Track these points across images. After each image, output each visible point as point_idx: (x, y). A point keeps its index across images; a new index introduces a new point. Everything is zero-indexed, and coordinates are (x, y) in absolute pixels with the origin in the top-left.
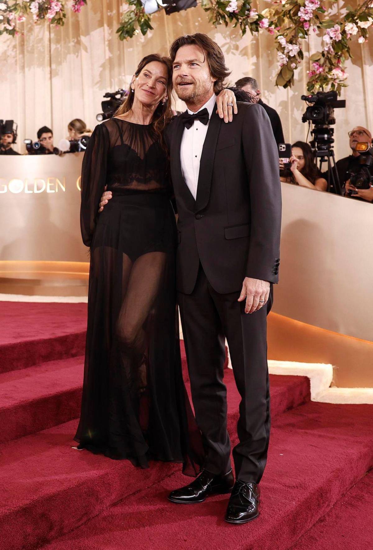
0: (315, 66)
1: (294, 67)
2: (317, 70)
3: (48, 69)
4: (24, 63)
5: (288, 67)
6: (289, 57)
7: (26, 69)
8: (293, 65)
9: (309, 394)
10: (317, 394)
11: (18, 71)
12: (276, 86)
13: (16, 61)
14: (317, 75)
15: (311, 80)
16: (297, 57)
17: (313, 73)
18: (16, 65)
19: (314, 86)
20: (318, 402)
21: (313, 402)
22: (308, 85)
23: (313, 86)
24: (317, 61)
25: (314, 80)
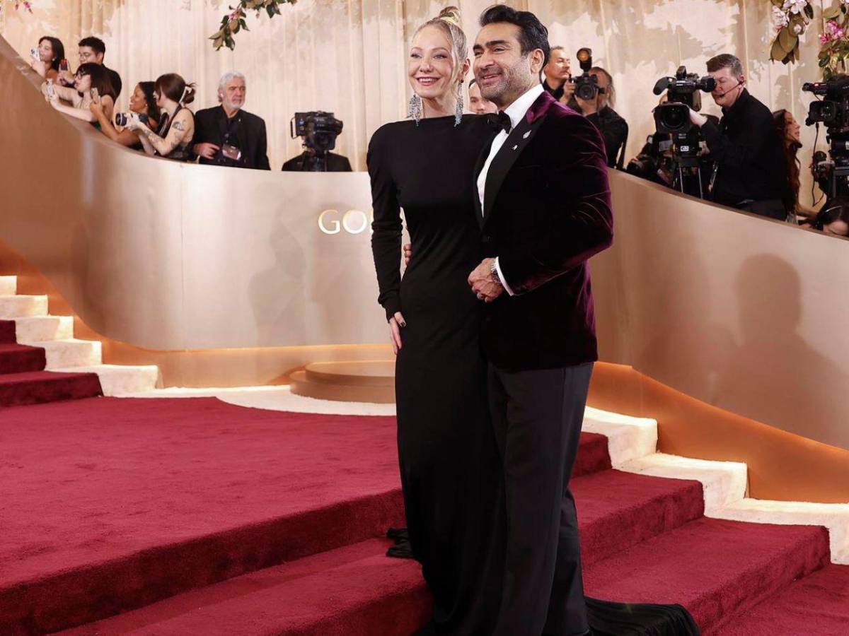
0: (830, 27)
1: (799, 31)
2: (834, 34)
3: (400, 22)
4: (360, 10)
5: (789, 31)
6: (791, 15)
7: (364, 21)
8: (797, 28)
9: (828, 553)
10: (841, 552)
11: (351, 25)
12: (771, 61)
13: (346, 7)
14: (833, 40)
15: (825, 49)
16: (803, 14)
17: (828, 37)
18: (347, 13)
19: (830, 59)
20: (841, 565)
21: (834, 564)
22: (820, 57)
23: (828, 59)
24: (834, 19)
25: (829, 49)
